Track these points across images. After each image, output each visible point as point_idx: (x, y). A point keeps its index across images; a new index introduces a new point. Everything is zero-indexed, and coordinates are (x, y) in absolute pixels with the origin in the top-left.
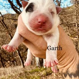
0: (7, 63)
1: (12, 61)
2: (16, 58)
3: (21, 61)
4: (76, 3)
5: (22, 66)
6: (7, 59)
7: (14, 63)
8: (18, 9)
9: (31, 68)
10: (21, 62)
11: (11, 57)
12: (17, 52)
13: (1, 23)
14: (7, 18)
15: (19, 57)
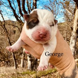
0: (2, 63)
1: (6, 62)
2: (10, 59)
3: (15, 62)
4: (68, 21)
5: (15, 67)
6: (2, 59)
7: (8, 63)
8: (19, 17)
9: (22, 70)
10: (15, 64)
11: (6, 58)
12: (13, 54)
13: (3, 27)
14: (8, 23)
15: (14, 59)
